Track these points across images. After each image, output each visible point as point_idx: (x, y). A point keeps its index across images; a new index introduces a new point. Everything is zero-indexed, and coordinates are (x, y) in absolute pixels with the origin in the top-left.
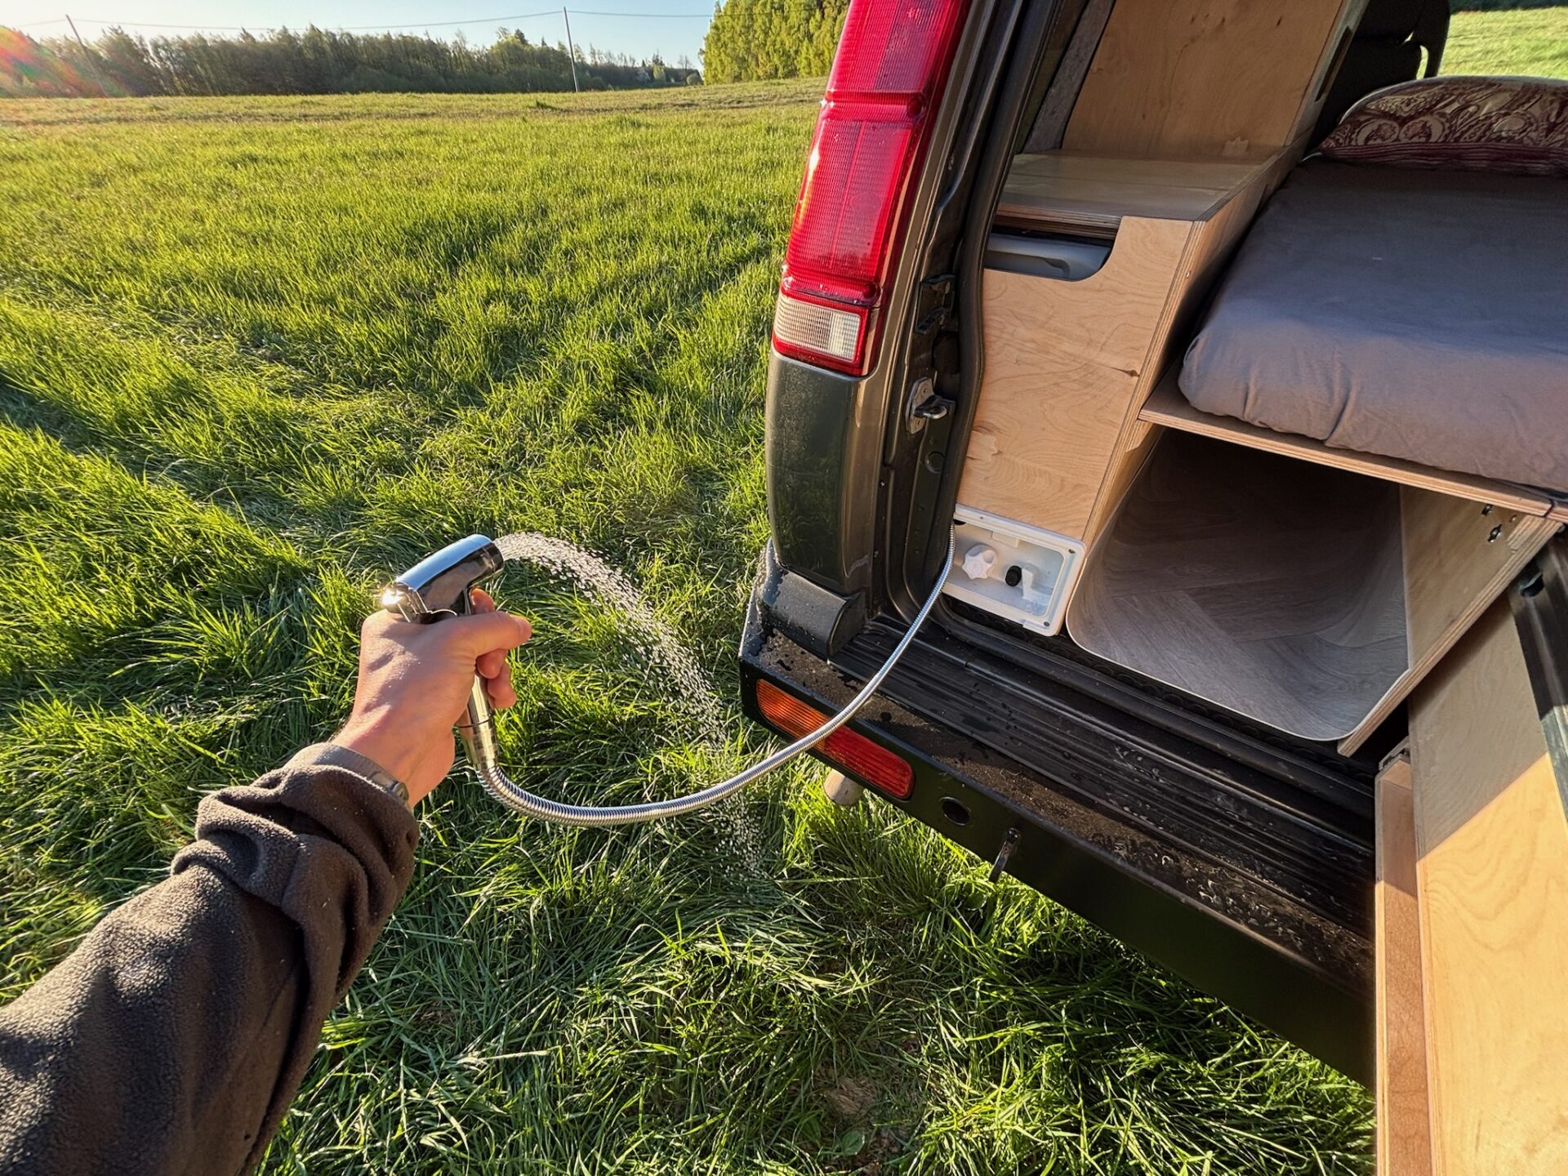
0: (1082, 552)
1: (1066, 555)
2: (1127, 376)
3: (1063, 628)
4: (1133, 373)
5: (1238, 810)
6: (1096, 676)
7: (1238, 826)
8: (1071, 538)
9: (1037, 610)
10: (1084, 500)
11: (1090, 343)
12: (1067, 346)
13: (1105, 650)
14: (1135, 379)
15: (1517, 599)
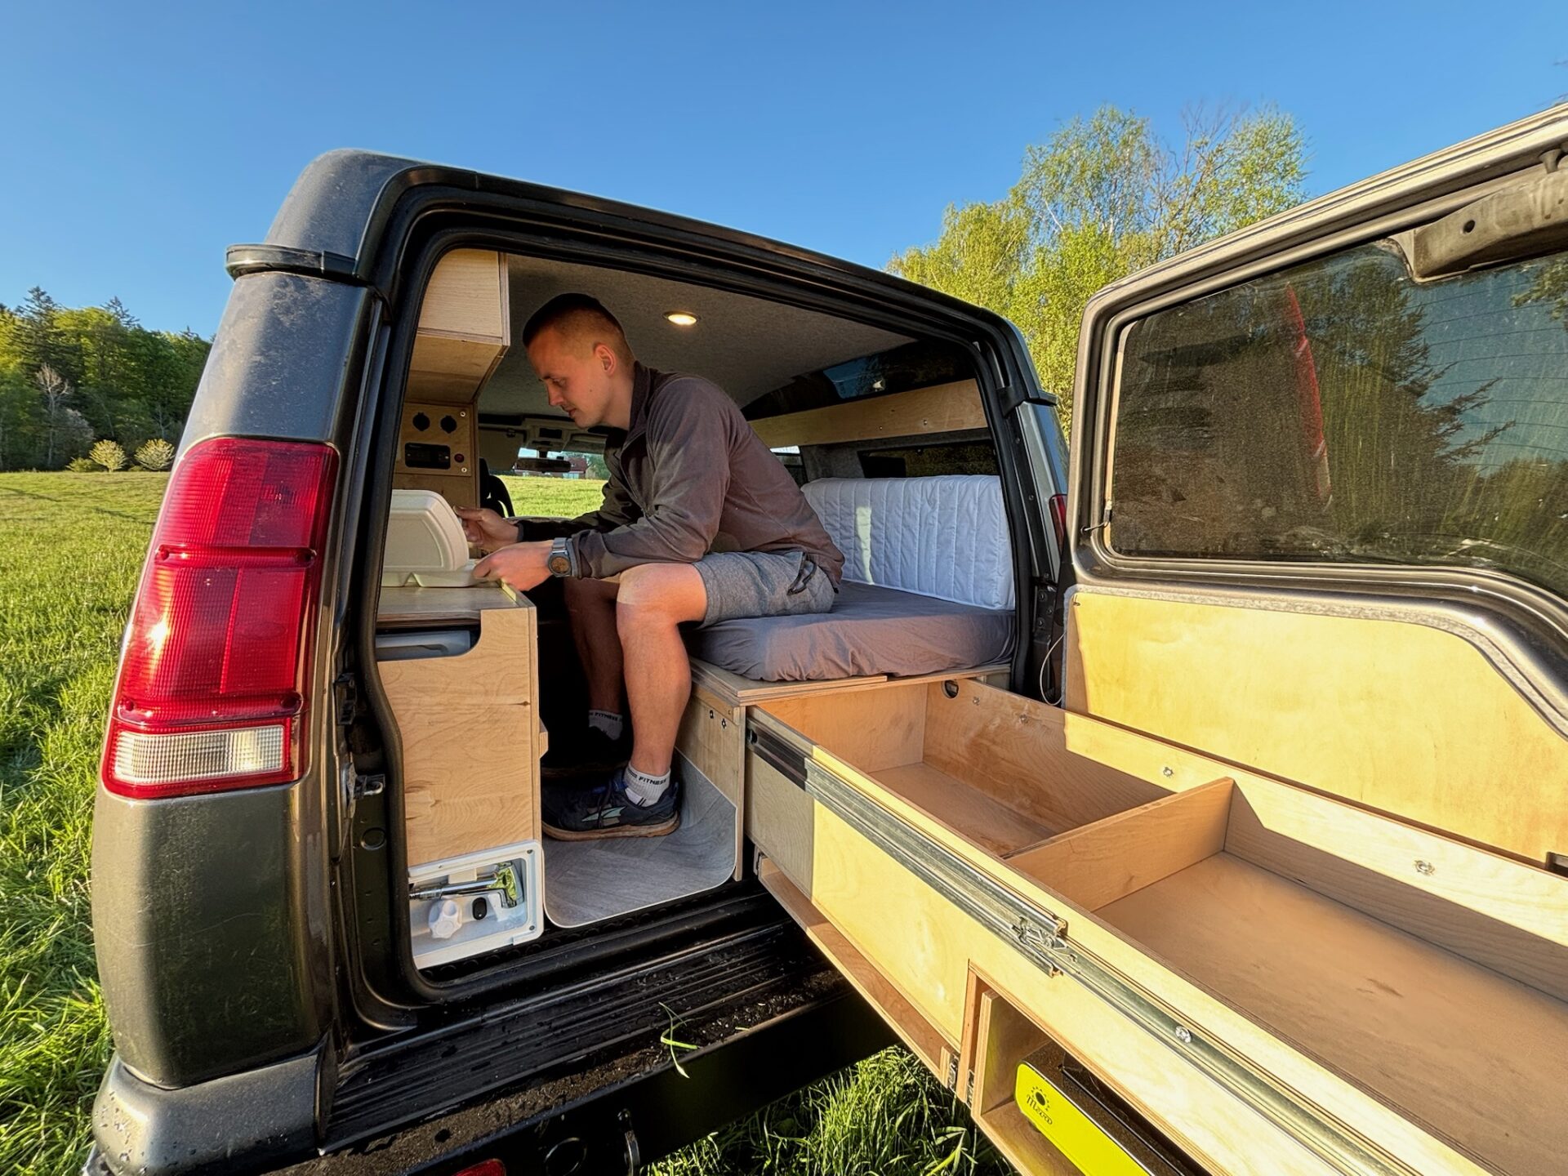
0: (537, 846)
1: (526, 857)
2: (522, 707)
3: (547, 922)
4: (525, 704)
5: (723, 956)
6: (590, 942)
7: (731, 966)
8: (525, 841)
9: (518, 922)
10: (524, 806)
11: (486, 693)
12: (469, 701)
13: (583, 919)
14: (529, 706)
15: (751, 747)
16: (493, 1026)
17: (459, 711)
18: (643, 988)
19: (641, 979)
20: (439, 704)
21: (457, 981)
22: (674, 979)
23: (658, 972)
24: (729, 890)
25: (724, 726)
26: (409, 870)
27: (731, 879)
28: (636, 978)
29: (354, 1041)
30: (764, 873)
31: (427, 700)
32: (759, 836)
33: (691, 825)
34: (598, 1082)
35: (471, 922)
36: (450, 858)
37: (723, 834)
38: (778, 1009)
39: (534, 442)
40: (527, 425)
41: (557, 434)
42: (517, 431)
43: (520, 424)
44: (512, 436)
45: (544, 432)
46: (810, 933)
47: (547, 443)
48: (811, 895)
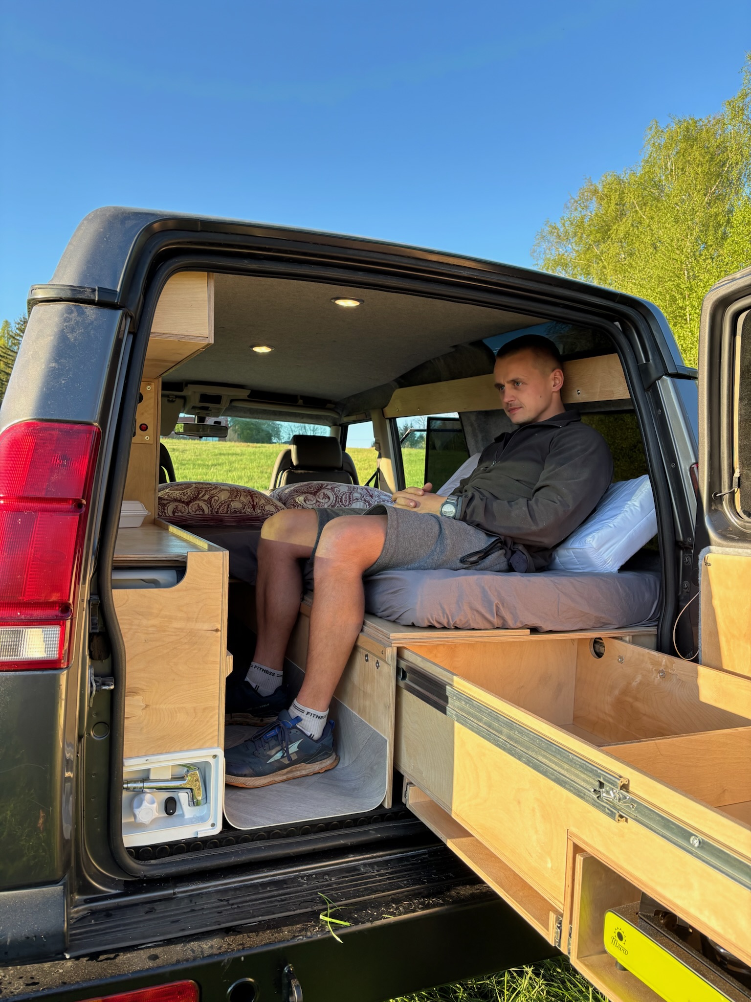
0: (221, 753)
1: (212, 761)
2: (214, 632)
3: (225, 823)
4: (217, 630)
5: (373, 868)
6: (259, 844)
7: (380, 875)
8: (211, 747)
9: (202, 819)
10: (212, 717)
11: (188, 619)
12: (177, 625)
13: (254, 824)
14: (219, 633)
15: (402, 684)
16: (182, 898)
17: (167, 633)
18: (304, 884)
19: (302, 877)
20: (153, 626)
21: (153, 862)
22: (331, 880)
23: (316, 874)
24: (379, 816)
25: (378, 667)
26: (124, 760)
27: (381, 806)
28: (297, 877)
29: (80, 893)
30: (411, 800)
31: (145, 622)
32: (406, 768)
33: (346, 765)
34: (269, 939)
35: (164, 817)
36: (153, 755)
37: (375, 768)
38: (420, 906)
39: (194, 408)
40: (188, 391)
41: (217, 399)
42: (177, 397)
43: (182, 391)
44: (173, 401)
45: (204, 398)
46: (450, 844)
47: (206, 409)
48: (451, 810)
